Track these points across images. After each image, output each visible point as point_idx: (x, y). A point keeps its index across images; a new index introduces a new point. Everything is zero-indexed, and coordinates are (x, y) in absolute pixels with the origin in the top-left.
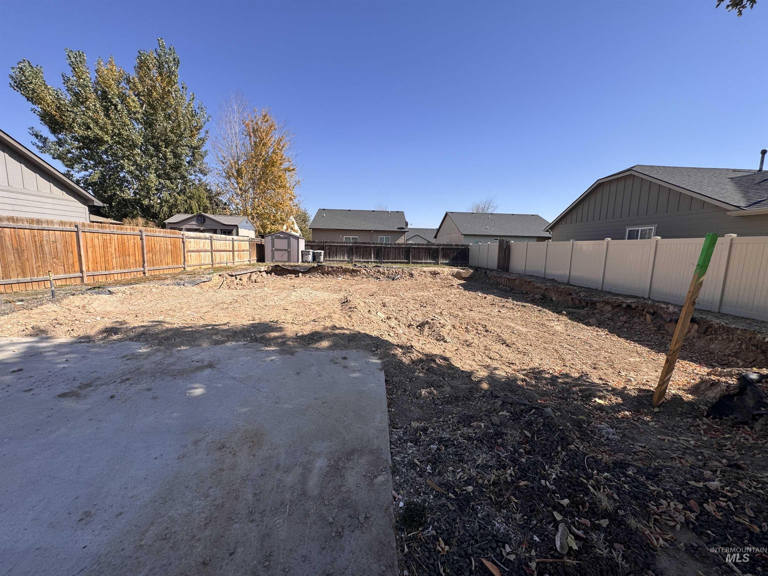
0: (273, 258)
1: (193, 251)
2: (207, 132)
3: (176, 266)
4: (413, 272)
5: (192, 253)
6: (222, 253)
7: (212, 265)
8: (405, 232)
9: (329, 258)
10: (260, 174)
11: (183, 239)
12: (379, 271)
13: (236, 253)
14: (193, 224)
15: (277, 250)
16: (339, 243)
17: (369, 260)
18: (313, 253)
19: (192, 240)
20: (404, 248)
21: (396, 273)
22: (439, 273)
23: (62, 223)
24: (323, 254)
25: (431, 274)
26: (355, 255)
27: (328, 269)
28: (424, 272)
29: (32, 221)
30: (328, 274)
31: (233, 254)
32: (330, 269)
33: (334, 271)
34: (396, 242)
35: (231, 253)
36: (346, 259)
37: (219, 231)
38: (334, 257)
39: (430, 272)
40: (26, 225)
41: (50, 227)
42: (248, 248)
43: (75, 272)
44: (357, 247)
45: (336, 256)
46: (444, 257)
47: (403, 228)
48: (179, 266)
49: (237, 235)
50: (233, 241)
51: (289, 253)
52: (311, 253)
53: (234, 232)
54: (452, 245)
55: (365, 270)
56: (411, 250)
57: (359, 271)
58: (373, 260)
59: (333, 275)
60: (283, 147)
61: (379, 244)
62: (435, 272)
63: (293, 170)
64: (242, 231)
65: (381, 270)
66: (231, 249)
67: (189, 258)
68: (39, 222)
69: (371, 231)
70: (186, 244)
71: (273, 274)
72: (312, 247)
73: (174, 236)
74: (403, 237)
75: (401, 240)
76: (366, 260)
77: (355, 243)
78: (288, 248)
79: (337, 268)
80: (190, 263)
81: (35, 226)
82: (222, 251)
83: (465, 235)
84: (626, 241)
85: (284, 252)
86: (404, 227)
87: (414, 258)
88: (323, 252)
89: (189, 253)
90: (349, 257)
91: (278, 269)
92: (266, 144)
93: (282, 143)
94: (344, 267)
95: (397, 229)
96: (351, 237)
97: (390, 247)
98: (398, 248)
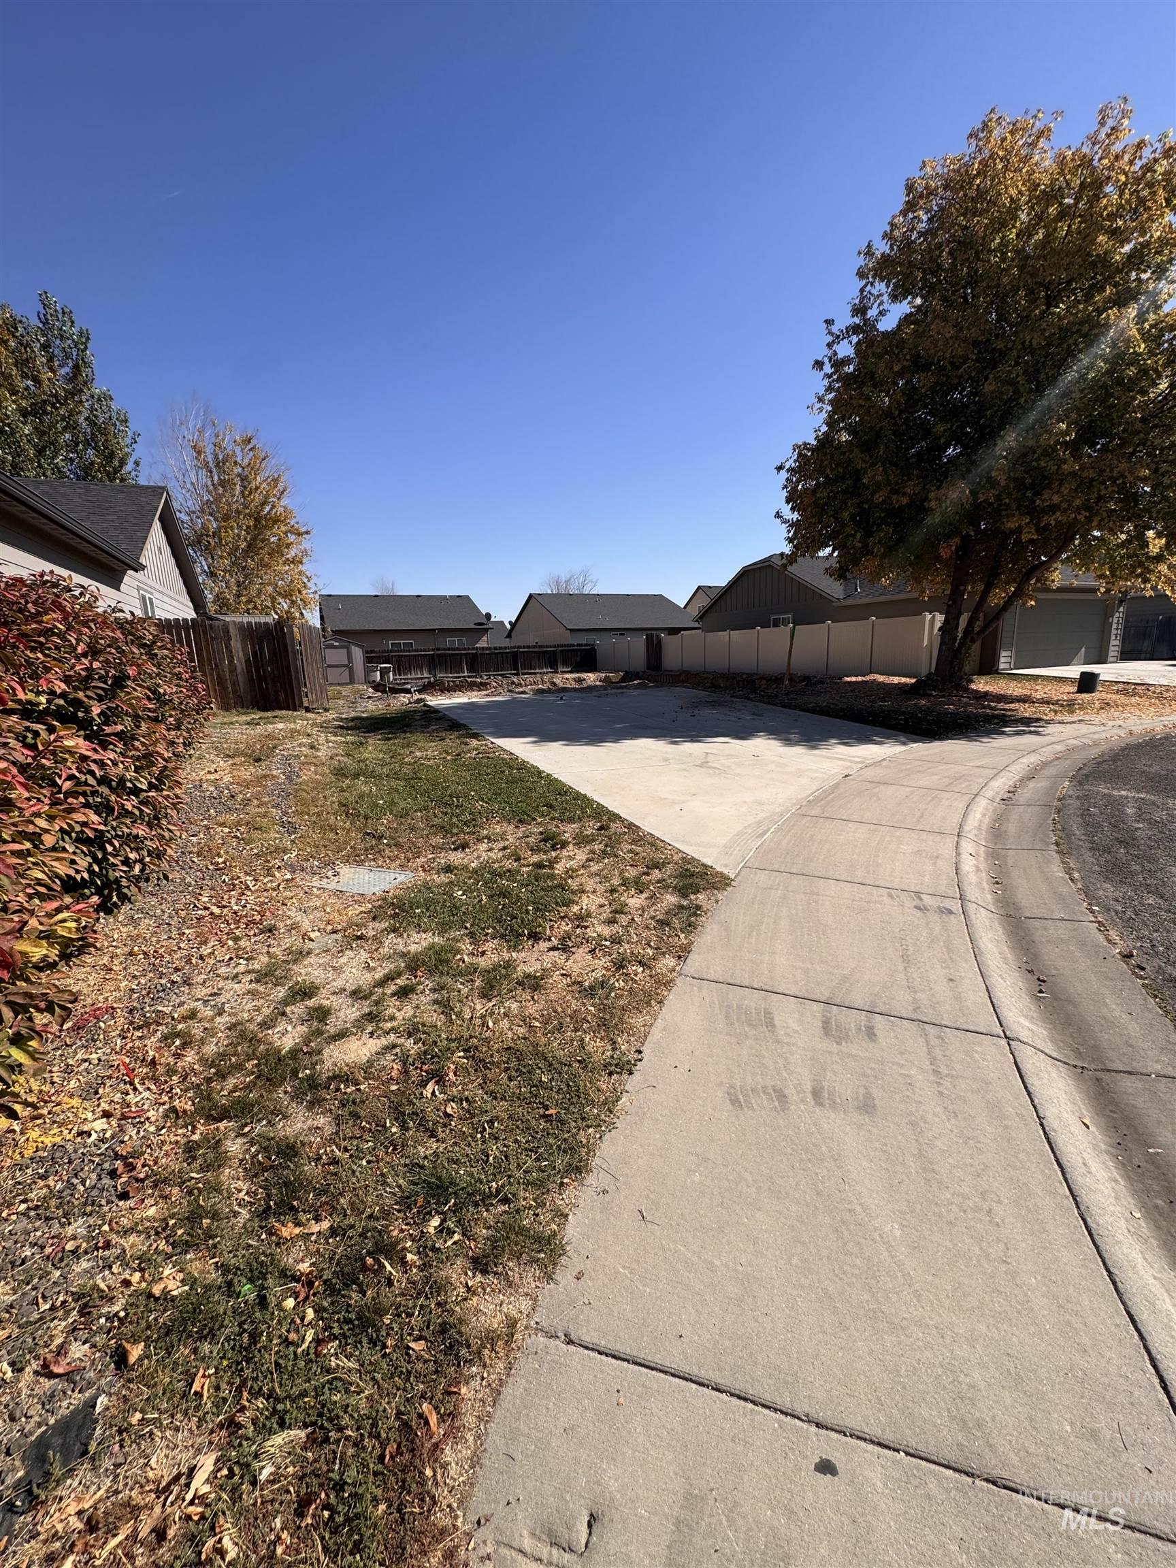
2: (137, 463)
8: (487, 630)
9: (400, 675)
12: (513, 683)
15: (329, 666)
16: (413, 651)
20: (509, 653)
26: (438, 668)
28: (567, 679)
36: (426, 675)
38: (405, 674)
44: (439, 656)
46: (565, 663)
47: (483, 624)
51: (351, 669)
52: (378, 668)
54: (573, 645)
56: (519, 655)
58: (466, 674)
60: (283, 492)
62: (579, 678)
63: (307, 533)
69: (434, 630)
74: (485, 638)
75: (483, 643)
77: (437, 650)
78: (349, 662)
83: (571, 630)
84: (772, 629)
86: (483, 621)
87: (524, 667)
88: (390, 666)
90: (429, 672)
92: (257, 488)
93: (281, 486)
94: (469, 680)
95: (475, 624)
96: (402, 642)
97: (490, 654)
98: (500, 653)
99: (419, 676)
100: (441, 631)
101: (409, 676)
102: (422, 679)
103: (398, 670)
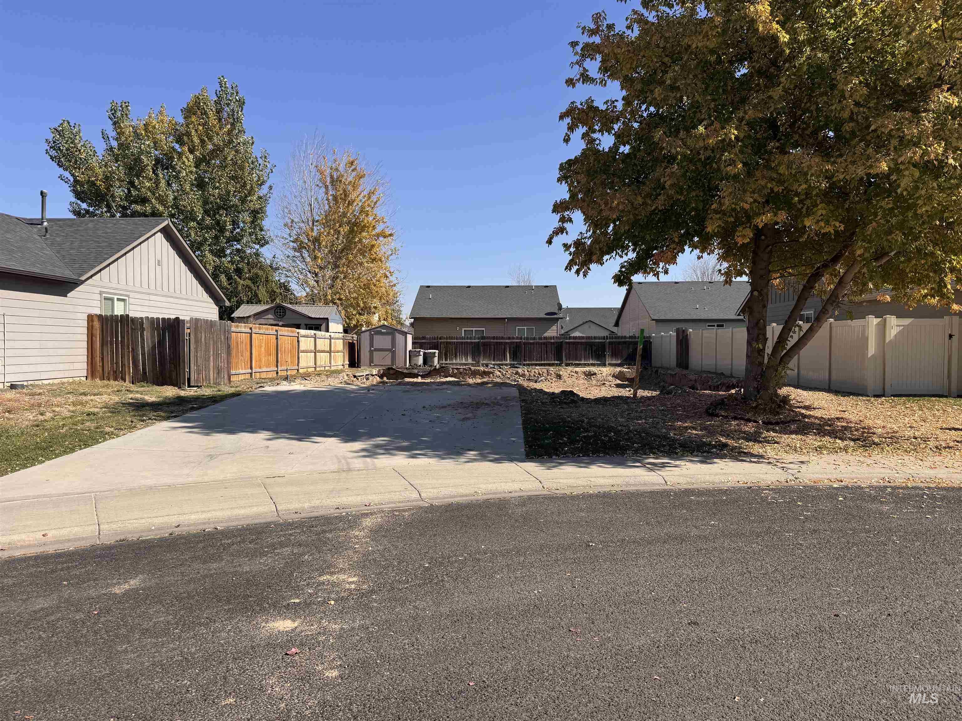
0: (371, 361)
1: (303, 351)
3: (292, 367)
4: (561, 373)
6: (322, 354)
7: (315, 368)
8: (557, 319)
9: (446, 360)
10: (343, 242)
11: (298, 337)
12: (517, 373)
13: (332, 354)
14: (270, 318)
15: (376, 350)
16: (457, 338)
17: (504, 362)
18: (425, 353)
19: (304, 339)
20: (553, 343)
21: (539, 374)
22: (595, 374)
24: (437, 355)
25: (586, 375)
26: (482, 355)
27: (453, 371)
28: (576, 372)
31: (330, 356)
32: (456, 371)
33: (461, 373)
34: (545, 335)
35: (329, 354)
36: (470, 361)
37: (303, 326)
38: (452, 359)
39: (584, 373)
42: (342, 348)
44: (484, 344)
45: (456, 357)
46: (614, 355)
47: (555, 314)
48: (295, 367)
49: (327, 330)
50: (330, 338)
51: (393, 353)
52: (422, 353)
53: (323, 326)
54: (625, 337)
55: (500, 372)
56: (564, 346)
57: (492, 373)
58: (508, 362)
60: (375, 203)
61: (517, 338)
62: (590, 372)
63: (391, 235)
64: (331, 326)
65: (520, 371)
66: (329, 349)
67: (301, 359)
69: (505, 319)
70: (299, 343)
72: (422, 346)
73: (293, 335)
74: (554, 327)
75: (552, 332)
77: (483, 338)
78: (393, 347)
79: (464, 369)
80: (301, 365)
82: (322, 352)
83: (657, 321)
85: (387, 353)
86: (556, 311)
87: (569, 358)
88: (437, 351)
89: (301, 354)
90: (473, 358)
91: (391, 372)
92: (353, 201)
93: (374, 198)
94: (473, 368)
95: (546, 314)
96: (474, 329)
97: (533, 343)
98: (544, 343)
99: (464, 361)
100: (511, 320)
101: (454, 361)
102: (465, 364)
103: (444, 355)
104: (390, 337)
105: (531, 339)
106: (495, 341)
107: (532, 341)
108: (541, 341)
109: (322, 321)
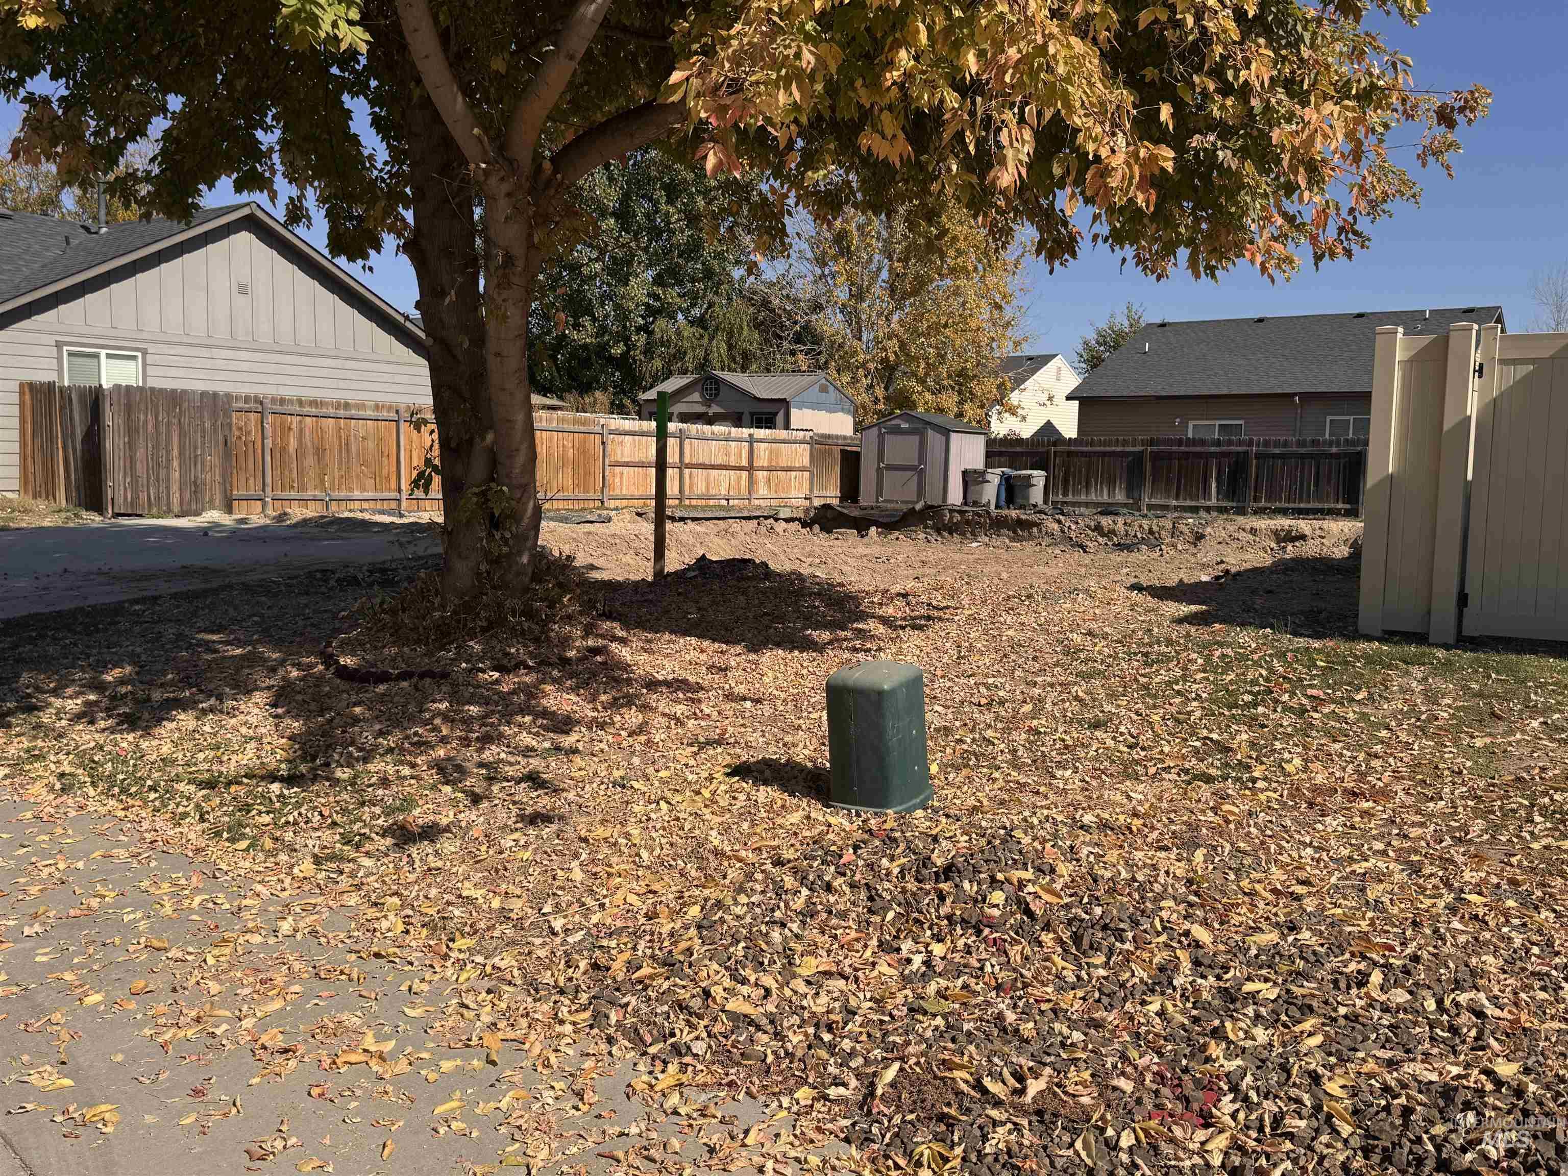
0: (879, 492)
1: (627, 465)
3: (582, 496)
5: (626, 470)
6: (714, 473)
9: (1065, 494)
11: (601, 433)
13: (760, 475)
14: (694, 402)
15: (890, 468)
16: (1100, 443)
17: (1202, 503)
18: (1008, 476)
19: (628, 438)
21: (1150, 531)
22: (1303, 537)
23: (377, 407)
26: (1148, 484)
27: (951, 517)
29: (338, 406)
30: (951, 533)
31: (751, 476)
32: (957, 517)
33: (968, 522)
35: (745, 474)
36: (1120, 496)
37: (746, 418)
38: (1076, 492)
39: (1276, 533)
40: (331, 411)
41: (362, 413)
42: (806, 461)
43: (389, 490)
44: (1156, 456)
45: (1088, 487)
48: (591, 495)
49: (787, 426)
50: (751, 440)
51: (921, 474)
52: (1000, 475)
53: (780, 418)
58: (1213, 502)
59: (963, 534)
61: (1240, 443)
64: (800, 417)
65: (1106, 521)
66: (745, 463)
67: (617, 480)
68: (347, 406)
69: (1295, 394)
70: (609, 448)
71: (816, 528)
73: (582, 429)
76: (1188, 503)
77: (1152, 442)
78: (921, 462)
79: (975, 513)
80: (617, 492)
81: (342, 413)
82: (713, 467)
85: (909, 474)
88: (1044, 474)
89: (618, 469)
90: (1129, 492)
91: (829, 514)
96: (1218, 423)
97: (1282, 456)
98: (1310, 456)
100: (1307, 397)
101: (1083, 497)
104: (916, 439)
105: (1277, 444)
106: (1183, 448)
107: (1277, 451)
108: (1303, 450)
109: (778, 405)
